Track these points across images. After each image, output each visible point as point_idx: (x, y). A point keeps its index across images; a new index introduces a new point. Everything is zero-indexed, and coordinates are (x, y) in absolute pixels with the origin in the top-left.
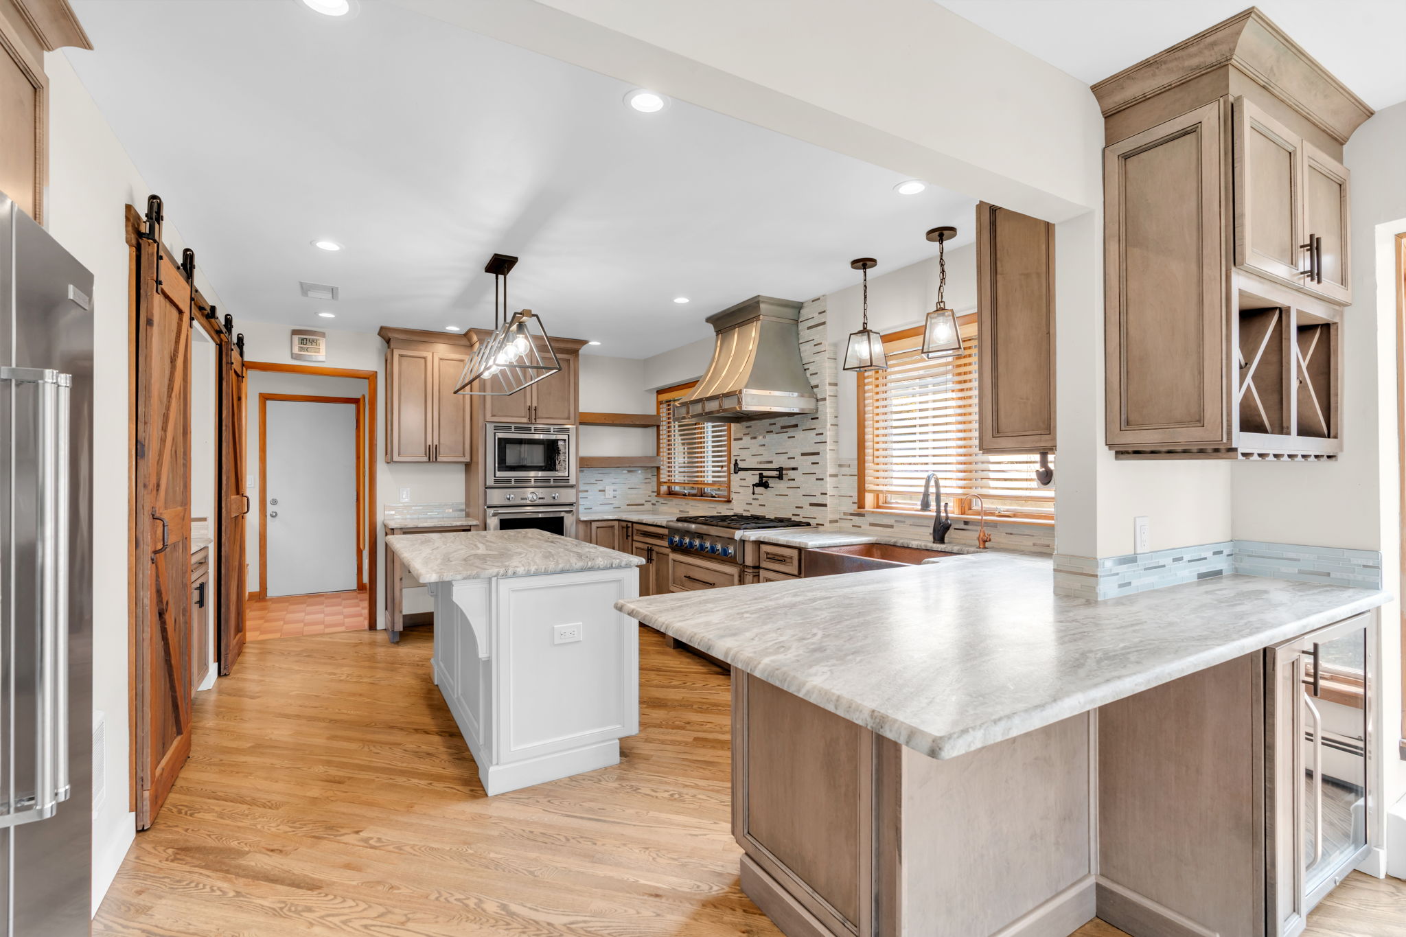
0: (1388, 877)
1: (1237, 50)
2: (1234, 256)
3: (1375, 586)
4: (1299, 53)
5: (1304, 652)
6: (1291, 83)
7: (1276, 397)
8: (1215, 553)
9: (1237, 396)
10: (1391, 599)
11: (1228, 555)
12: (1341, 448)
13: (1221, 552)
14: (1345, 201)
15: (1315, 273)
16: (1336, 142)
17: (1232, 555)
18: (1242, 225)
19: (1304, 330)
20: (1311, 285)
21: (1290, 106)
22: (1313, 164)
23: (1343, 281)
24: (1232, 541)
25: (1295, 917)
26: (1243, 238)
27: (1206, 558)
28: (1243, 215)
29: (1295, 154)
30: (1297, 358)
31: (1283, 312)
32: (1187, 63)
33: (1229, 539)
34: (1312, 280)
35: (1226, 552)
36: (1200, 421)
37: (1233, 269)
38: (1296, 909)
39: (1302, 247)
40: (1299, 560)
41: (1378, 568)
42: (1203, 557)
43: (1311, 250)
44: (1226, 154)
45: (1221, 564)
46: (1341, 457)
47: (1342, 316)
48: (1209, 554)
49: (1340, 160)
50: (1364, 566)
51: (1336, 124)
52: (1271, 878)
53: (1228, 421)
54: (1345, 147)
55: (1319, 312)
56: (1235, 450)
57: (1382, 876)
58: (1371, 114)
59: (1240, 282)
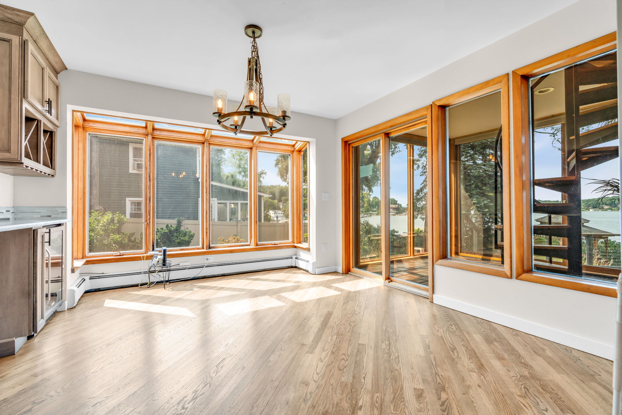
0: (68, 309)
1: (27, 23)
2: (24, 94)
3: (65, 218)
4: (47, 37)
5: (46, 233)
6: (43, 45)
7: (35, 150)
8: (7, 211)
9: (24, 144)
10: (70, 222)
11: (12, 213)
12: (55, 173)
13: (9, 211)
14: (58, 93)
15: (50, 112)
16: (56, 72)
17: (13, 213)
18: (27, 85)
19: (45, 132)
20: (48, 115)
21: (43, 52)
22: (49, 76)
23: (57, 119)
24: (13, 207)
25: (42, 320)
26: (27, 89)
27: (3, 213)
28: (27, 81)
29: (44, 70)
30: (43, 140)
31: (39, 121)
32: (6, 14)
33: (12, 206)
34: (49, 113)
35: (11, 211)
36: (9, 151)
37: (23, 99)
38: (42, 318)
39: (46, 101)
40: (41, 212)
41: (66, 212)
42: (2, 212)
43: (49, 104)
44: (21, 57)
45: (9, 215)
46: (56, 177)
47: (56, 130)
48: (4, 211)
49: (57, 78)
50: (62, 212)
51: (57, 67)
52: (35, 307)
53: (20, 152)
54: (58, 75)
55: (51, 127)
56: (22, 163)
57: (66, 309)
58: (66, 69)
59: (25, 105)
